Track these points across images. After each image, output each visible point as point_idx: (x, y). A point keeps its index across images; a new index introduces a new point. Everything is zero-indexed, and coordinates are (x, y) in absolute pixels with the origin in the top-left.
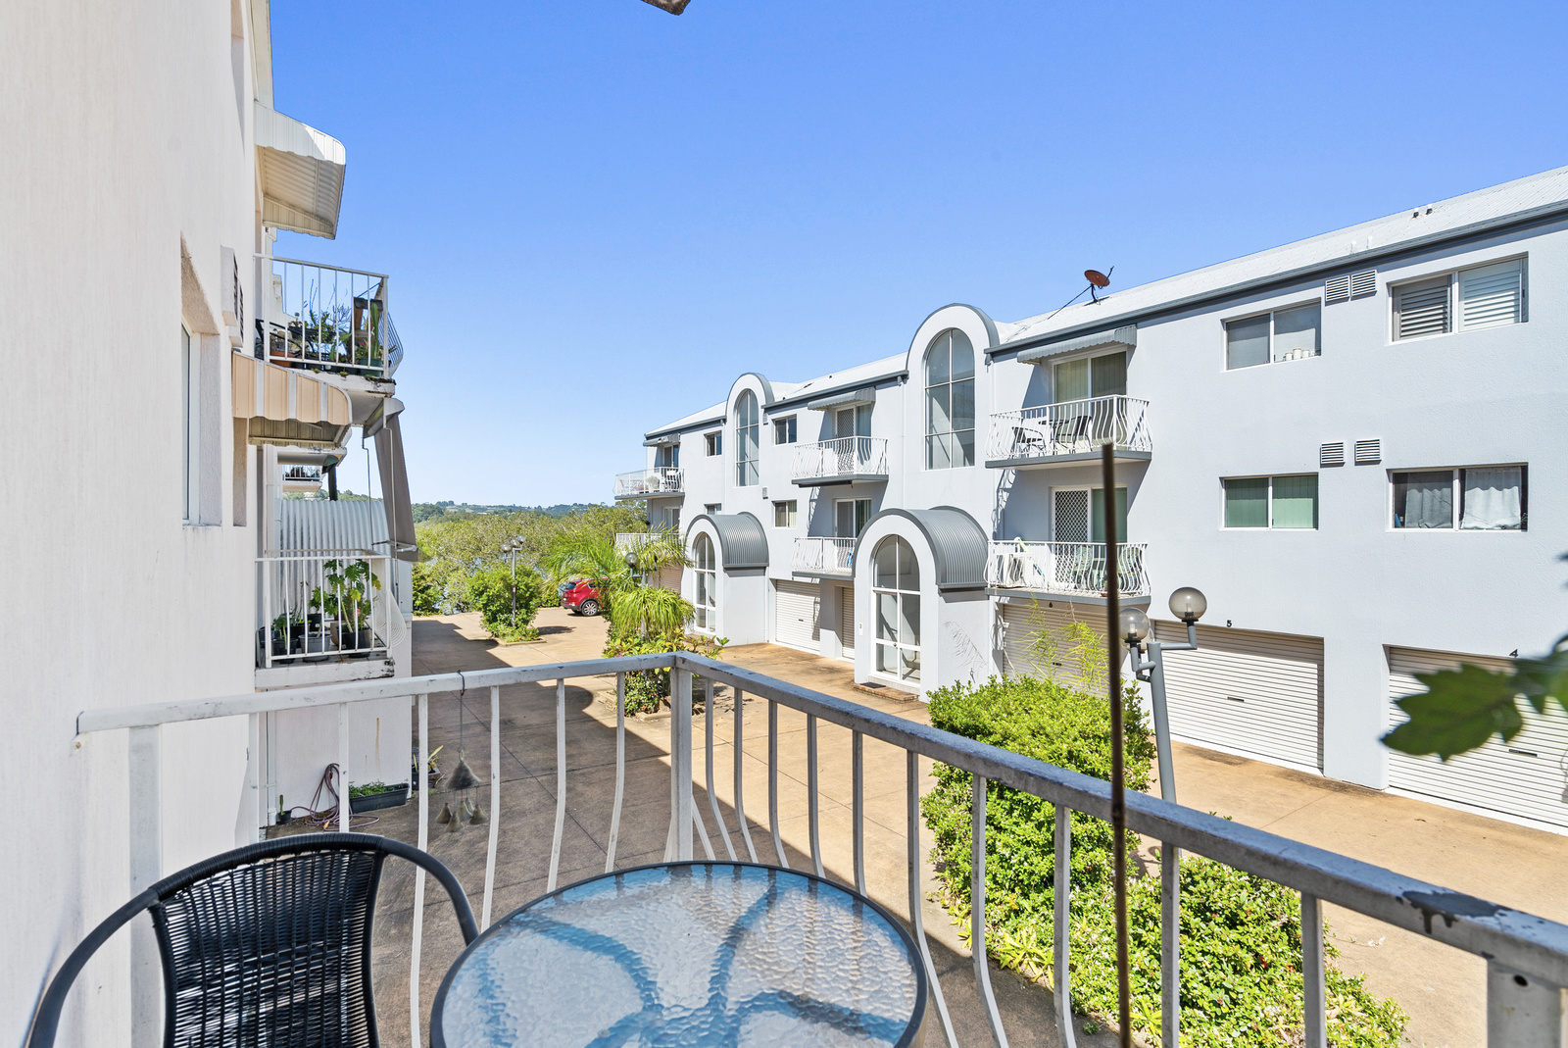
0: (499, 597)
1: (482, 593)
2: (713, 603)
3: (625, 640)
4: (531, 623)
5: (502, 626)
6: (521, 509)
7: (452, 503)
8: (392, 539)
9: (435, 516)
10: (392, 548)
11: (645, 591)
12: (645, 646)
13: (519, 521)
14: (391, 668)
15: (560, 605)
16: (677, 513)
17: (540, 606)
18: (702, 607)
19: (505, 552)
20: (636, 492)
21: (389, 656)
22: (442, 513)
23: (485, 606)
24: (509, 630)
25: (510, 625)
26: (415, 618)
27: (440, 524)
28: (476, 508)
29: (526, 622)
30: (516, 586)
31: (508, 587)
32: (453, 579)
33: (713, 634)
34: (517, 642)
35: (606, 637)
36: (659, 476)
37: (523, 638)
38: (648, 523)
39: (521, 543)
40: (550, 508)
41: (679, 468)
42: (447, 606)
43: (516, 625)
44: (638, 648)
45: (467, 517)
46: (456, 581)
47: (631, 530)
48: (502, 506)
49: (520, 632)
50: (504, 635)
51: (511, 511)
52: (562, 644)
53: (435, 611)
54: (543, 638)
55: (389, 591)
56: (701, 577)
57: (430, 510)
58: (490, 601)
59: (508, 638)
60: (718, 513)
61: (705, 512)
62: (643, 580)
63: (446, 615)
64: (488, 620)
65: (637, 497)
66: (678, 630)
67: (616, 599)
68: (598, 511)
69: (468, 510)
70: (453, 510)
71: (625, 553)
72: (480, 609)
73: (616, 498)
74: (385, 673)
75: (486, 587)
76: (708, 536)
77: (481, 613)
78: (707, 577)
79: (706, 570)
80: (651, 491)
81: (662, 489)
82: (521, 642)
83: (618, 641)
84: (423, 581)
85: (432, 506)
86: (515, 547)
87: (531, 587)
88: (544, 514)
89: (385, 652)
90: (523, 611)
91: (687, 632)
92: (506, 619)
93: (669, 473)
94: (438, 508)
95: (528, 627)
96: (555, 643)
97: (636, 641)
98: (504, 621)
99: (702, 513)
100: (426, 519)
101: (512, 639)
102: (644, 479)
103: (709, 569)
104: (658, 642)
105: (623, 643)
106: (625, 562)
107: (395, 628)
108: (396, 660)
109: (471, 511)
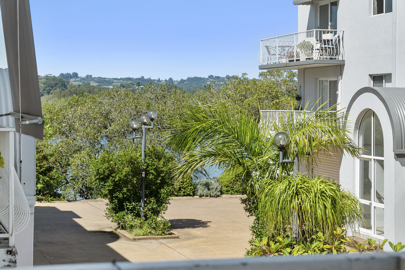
0: (125, 182)
1: (108, 177)
2: (380, 199)
3: (273, 238)
4: (162, 214)
5: (130, 216)
6: (150, 82)
7: (75, 75)
8: (16, 111)
9: (58, 90)
10: (17, 120)
11: (298, 180)
12: (297, 247)
13: (149, 95)
14: (13, 258)
15: (194, 195)
16: (334, 85)
17: (172, 194)
18: (367, 202)
19: (134, 130)
20: (284, 61)
21: (11, 243)
22: (65, 87)
23: (111, 192)
24: (137, 222)
25: (138, 215)
26: (38, 204)
27: (63, 99)
28: (101, 81)
29: (156, 212)
30: (146, 170)
31: (136, 171)
32: (76, 160)
33: (382, 238)
34: (147, 236)
35: (249, 235)
36: (313, 40)
37: (153, 232)
38: (298, 98)
39: (152, 120)
40: (182, 81)
41: (338, 30)
42: (70, 192)
43: (145, 216)
44: (289, 250)
45: (91, 90)
46: (79, 162)
47: (277, 106)
48: (129, 79)
49: (150, 225)
50: (132, 227)
51: (139, 84)
52: (196, 240)
53: (57, 196)
54: (176, 232)
55: (12, 169)
56: (365, 165)
57: (53, 83)
58: (117, 186)
59: (137, 231)
60: (388, 85)
61: (370, 83)
62: (295, 167)
63: (69, 201)
64: (114, 209)
65: (285, 66)
66: (339, 231)
67: (262, 189)
68: (239, 83)
69: (93, 84)
70: (77, 83)
71: (273, 133)
72: (105, 196)
73: (261, 68)
74: (7, 263)
75: (112, 171)
76: (374, 114)
77: (107, 201)
78: (373, 166)
79: (372, 157)
80: (303, 58)
81: (316, 56)
82: (150, 236)
83: (265, 241)
84: (45, 162)
85: (54, 78)
86: (145, 124)
87: (162, 172)
88: (176, 87)
89: (7, 239)
90: (153, 200)
91: (350, 233)
92: (134, 208)
93: (325, 37)
94: (60, 80)
95: (159, 219)
96: (188, 239)
97: (287, 241)
98: (132, 211)
99: (367, 86)
100: (49, 93)
101: (140, 232)
102: (295, 44)
103: (376, 155)
104: (315, 244)
105: (272, 243)
106: (274, 144)
107: (18, 212)
108: (18, 249)
109: (96, 84)
